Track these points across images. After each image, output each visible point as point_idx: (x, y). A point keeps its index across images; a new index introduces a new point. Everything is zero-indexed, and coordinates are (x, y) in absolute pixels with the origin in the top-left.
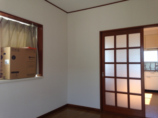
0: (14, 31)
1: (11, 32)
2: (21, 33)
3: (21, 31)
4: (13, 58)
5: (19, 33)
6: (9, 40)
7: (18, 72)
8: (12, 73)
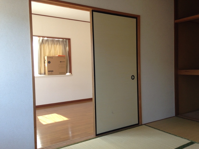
0: (53, 45)
1: (50, 46)
2: (58, 46)
3: (57, 44)
4: (49, 62)
5: (56, 46)
6: (49, 52)
7: (53, 71)
8: (49, 71)
